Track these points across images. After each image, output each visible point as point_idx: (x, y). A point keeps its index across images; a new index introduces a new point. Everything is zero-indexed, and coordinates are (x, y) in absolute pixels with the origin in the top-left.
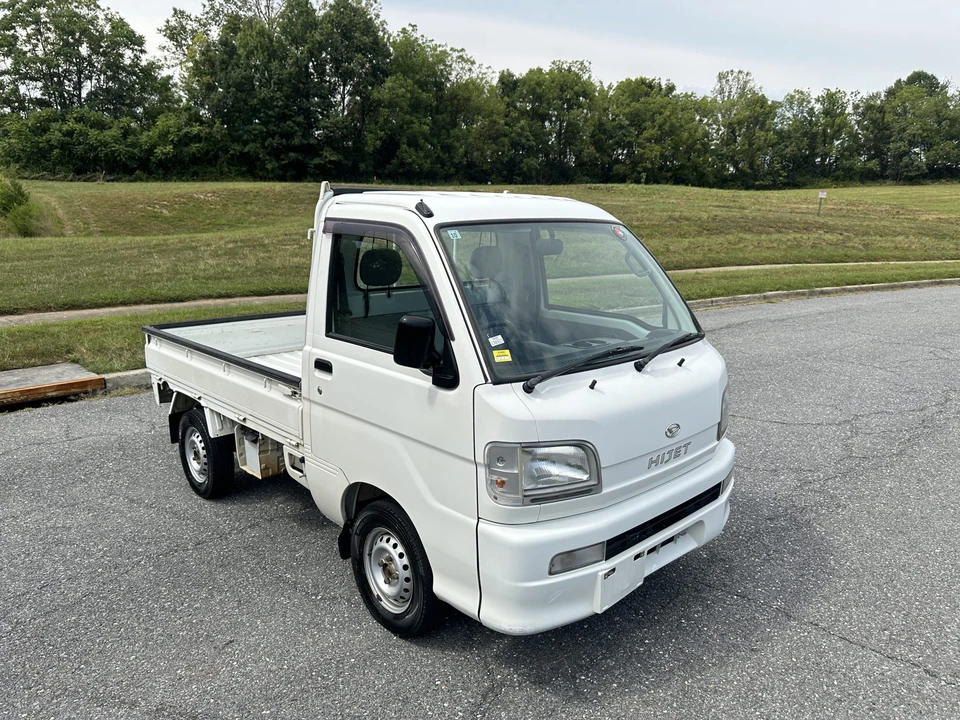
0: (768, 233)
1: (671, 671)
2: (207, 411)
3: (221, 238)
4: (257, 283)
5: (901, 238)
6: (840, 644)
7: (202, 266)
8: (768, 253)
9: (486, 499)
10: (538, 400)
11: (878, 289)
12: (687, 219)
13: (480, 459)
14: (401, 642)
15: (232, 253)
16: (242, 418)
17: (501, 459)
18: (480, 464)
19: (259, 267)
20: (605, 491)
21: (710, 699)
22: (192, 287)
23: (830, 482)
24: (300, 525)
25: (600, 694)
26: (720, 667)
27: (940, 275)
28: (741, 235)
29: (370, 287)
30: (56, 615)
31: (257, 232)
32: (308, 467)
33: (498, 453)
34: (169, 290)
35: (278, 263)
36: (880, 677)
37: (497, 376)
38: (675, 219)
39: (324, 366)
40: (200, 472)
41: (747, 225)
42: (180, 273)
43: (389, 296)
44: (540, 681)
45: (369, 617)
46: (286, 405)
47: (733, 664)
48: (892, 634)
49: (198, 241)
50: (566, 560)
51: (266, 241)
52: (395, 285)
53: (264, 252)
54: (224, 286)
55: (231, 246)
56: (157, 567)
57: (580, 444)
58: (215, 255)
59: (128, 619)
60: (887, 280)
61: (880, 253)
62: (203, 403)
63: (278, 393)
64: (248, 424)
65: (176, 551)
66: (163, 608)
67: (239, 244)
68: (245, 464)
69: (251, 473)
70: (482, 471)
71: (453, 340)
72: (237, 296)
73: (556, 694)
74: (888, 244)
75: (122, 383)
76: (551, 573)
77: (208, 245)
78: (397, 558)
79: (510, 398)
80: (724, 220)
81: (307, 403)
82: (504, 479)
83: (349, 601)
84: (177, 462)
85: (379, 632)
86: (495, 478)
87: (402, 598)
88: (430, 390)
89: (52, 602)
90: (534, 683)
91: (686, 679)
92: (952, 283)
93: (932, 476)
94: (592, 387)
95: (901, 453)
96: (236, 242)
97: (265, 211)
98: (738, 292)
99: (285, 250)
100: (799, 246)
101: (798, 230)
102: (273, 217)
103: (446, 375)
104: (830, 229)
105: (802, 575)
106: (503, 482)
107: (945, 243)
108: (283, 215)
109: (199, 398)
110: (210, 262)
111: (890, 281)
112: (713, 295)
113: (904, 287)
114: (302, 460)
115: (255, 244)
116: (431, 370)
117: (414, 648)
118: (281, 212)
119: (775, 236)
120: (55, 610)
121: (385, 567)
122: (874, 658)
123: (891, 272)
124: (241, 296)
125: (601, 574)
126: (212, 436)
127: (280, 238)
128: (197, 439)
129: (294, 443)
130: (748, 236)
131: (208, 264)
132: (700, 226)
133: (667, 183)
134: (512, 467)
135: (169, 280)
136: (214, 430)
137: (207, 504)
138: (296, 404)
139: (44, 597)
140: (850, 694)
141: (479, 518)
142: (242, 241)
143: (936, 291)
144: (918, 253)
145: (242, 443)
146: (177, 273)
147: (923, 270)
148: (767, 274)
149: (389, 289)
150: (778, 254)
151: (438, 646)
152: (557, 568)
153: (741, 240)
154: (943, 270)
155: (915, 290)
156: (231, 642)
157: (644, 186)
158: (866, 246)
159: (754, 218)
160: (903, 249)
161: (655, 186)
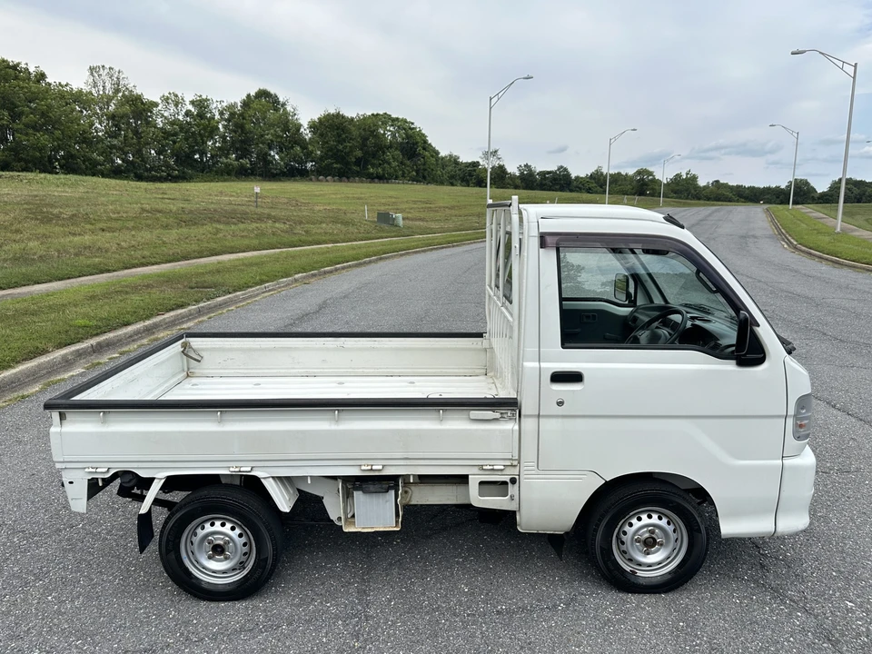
0: (235, 224)
2: (268, 482)
8: (246, 242)
9: (790, 441)
12: (160, 212)
13: (792, 411)
16: (378, 468)
18: (791, 416)
28: (214, 226)
32: (520, 486)
38: (148, 211)
39: (567, 377)
40: (228, 571)
61: (317, 237)
62: (260, 473)
64: (389, 472)
68: (353, 524)
69: (369, 530)
70: (790, 422)
74: (318, 231)
80: (191, 212)
100: (264, 234)
101: (253, 220)
104: (276, 220)
107: (351, 229)
109: (251, 470)
119: (242, 226)
126: (286, 510)
130: (221, 227)
132: (176, 218)
138: (511, 426)
141: (783, 457)
144: (342, 236)
150: (255, 242)
153: (218, 231)
157: (62, 176)
158: (307, 232)
159: (215, 210)
160: (330, 234)
161: (73, 177)
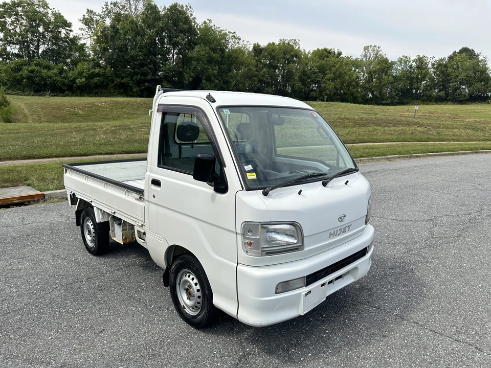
0: (389, 127)
1: (340, 347)
2: (95, 209)
3: (108, 125)
4: (126, 147)
5: (456, 130)
6: (430, 333)
7: (98, 138)
8: (389, 137)
9: (242, 252)
10: (270, 200)
11: (445, 155)
12: (348, 119)
13: (239, 231)
14: (195, 331)
15: (113, 132)
16: (113, 212)
17: (250, 231)
18: (239, 233)
19: (128, 139)
20: (306, 249)
21: (361, 362)
22: (92, 148)
23: (422, 250)
24: (144, 269)
25: (302, 359)
26: (367, 345)
27: (476, 149)
28: (375, 127)
29: (182, 142)
30: (9, 315)
31: (127, 122)
32: (147, 237)
33: (249, 228)
34: (80, 150)
35: (137, 137)
36: (452, 351)
37: (249, 186)
38: (341, 119)
39: (156, 183)
40: (91, 241)
41: (378, 123)
42: (86, 142)
43: (192, 147)
44: (270, 352)
45: (179, 317)
46: (137, 204)
47: (374, 343)
48: (457, 328)
49: (97, 126)
50: (285, 286)
51: (132, 126)
52: (195, 142)
53: (130, 132)
54: (109, 148)
55: (113, 128)
56: (66, 290)
57: (292, 224)
58: (105, 133)
59: (48, 318)
60: (449, 151)
61: (445, 137)
62: (93, 204)
63: (132, 198)
64: (116, 215)
65: (76, 282)
66: (68, 312)
67: (118, 128)
68: (115, 237)
69: (118, 241)
70: (240, 237)
71: (225, 167)
72: (116, 154)
73: (278, 359)
74: (450, 133)
75: (53, 197)
76: (276, 293)
77: (101, 128)
78: (194, 285)
79: (255, 199)
80: (366, 120)
81: (147, 203)
82: (252, 242)
83: (168, 309)
84: (80, 237)
85: (184, 325)
86: (247, 241)
87: (196, 307)
88: (212, 194)
89: (8, 308)
90: (267, 353)
91: (348, 351)
92: (482, 153)
93: (476, 247)
94: (299, 193)
95: (459, 236)
96: (116, 127)
97: (132, 112)
98: (374, 155)
99: (142, 131)
100: (404, 133)
101: (404, 125)
102: (136, 115)
103: (221, 186)
104: (420, 125)
105: (409, 297)
106: (251, 243)
107: (478, 133)
108: (141, 114)
109: (91, 202)
110: (102, 136)
111: (451, 151)
112: (361, 157)
113: (457, 154)
114: (144, 234)
115: (126, 128)
116: (213, 183)
117: (203, 334)
118: (140, 113)
119: (392, 128)
120: (9, 312)
121: (187, 290)
122: (448, 341)
123: (451, 147)
124: (117, 154)
125: (303, 294)
126: (97, 222)
127: (139, 125)
128: (90, 223)
129: (140, 225)
130: (379, 128)
131: (101, 137)
132: (354, 123)
133: (337, 101)
134: (256, 235)
135: (80, 145)
136: (99, 218)
137: (95, 258)
138: (141, 204)
139: (4, 306)
140: (436, 360)
141: (238, 263)
142: (119, 126)
143: (474, 156)
144: (465, 138)
145: (113, 226)
146: (85, 141)
147: (467, 146)
148: (388, 147)
149: (192, 144)
150: (394, 137)
151: (215, 333)
152: (280, 290)
153: (375, 130)
154: (477, 146)
155: (464, 156)
156: (103, 330)
157: (326, 103)
158: (438, 134)
159: (382, 119)
160: (457, 135)
161: (331, 103)
